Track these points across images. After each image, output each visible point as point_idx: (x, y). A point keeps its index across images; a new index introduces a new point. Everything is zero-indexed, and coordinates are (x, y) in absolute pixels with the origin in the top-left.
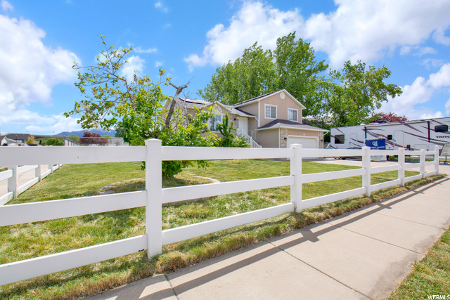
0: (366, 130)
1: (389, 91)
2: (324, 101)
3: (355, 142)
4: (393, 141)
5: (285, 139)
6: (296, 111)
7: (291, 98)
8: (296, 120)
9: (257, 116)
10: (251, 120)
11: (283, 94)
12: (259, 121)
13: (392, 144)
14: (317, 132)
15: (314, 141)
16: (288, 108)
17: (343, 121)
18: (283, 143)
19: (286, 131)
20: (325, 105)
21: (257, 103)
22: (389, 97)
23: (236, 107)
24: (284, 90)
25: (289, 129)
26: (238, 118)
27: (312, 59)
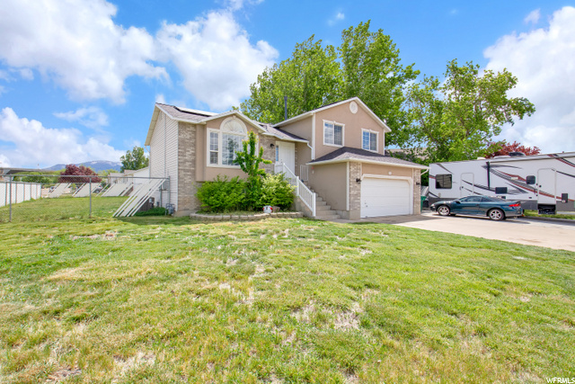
0: (488, 167)
1: (514, 108)
2: (416, 124)
3: (471, 187)
4: (537, 187)
5: (358, 181)
6: (375, 135)
7: (367, 113)
8: (375, 149)
9: (310, 140)
10: (300, 148)
11: (354, 105)
12: (313, 149)
13: (535, 191)
14: (411, 169)
15: (405, 184)
16: (363, 130)
17: (444, 155)
18: (355, 188)
19: (361, 166)
20: (416, 130)
21: (311, 117)
22: (515, 117)
23: (276, 125)
24: (356, 98)
25: (364, 164)
26: (277, 143)
27: (396, 62)
